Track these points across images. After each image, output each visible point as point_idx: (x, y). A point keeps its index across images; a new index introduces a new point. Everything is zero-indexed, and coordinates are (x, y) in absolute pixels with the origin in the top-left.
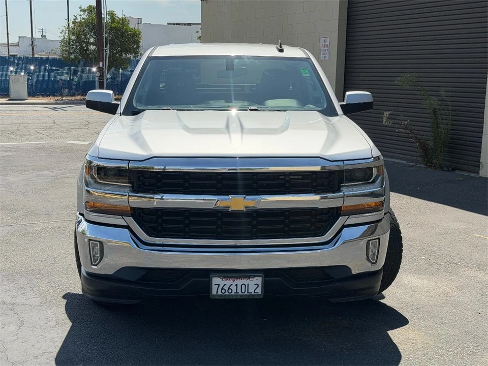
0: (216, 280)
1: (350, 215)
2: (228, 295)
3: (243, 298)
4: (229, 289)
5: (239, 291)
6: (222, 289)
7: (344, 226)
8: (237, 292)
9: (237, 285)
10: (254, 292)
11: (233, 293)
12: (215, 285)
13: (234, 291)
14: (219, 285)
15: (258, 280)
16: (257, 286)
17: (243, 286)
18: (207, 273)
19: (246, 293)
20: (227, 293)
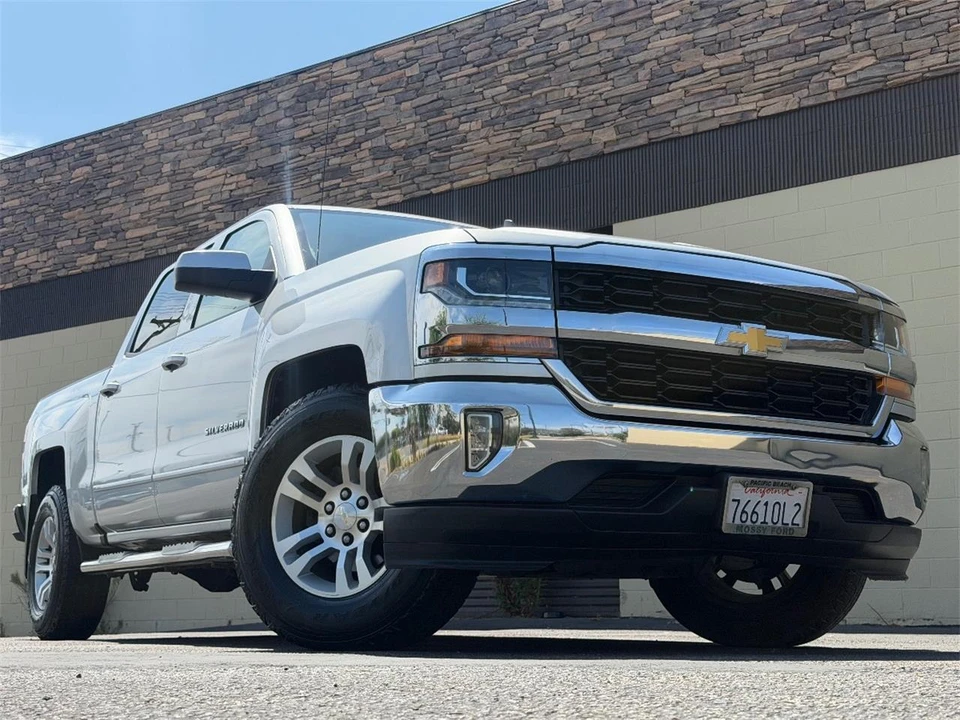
0: (735, 490)
2: (750, 528)
3: (773, 535)
4: (754, 512)
5: (768, 520)
6: (743, 512)
7: (890, 416)
8: (764, 522)
9: (766, 504)
10: (793, 524)
11: (758, 523)
12: (734, 500)
13: (761, 520)
14: (739, 501)
15: (802, 494)
16: (798, 507)
17: (777, 506)
19: (779, 524)
20: (749, 523)
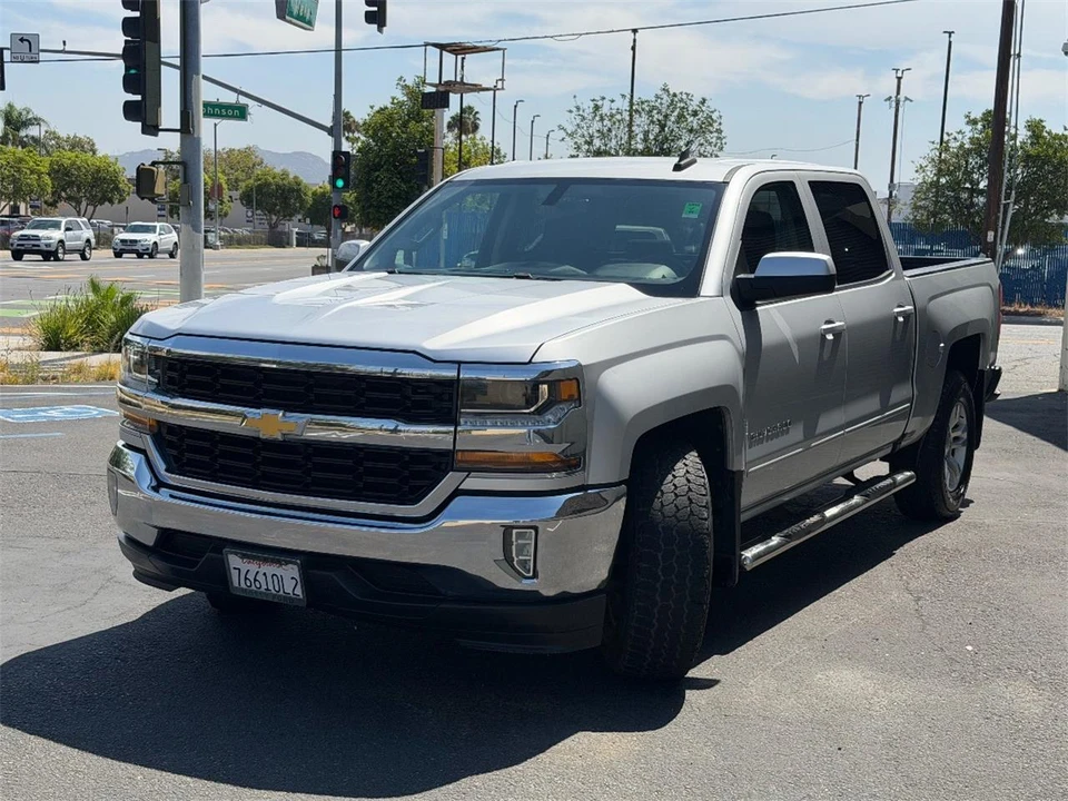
1: (469, 471)
2: (256, 592)
3: (276, 600)
4: (255, 580)
5: (271, 588)
6: (246, 578)
7: (457, 493)
8: (267, 589)
9: (265, 574)
10: (294, 594)
11: (263, 589)
12: (234, 568)
13: (264, 587)
14: (240, 570)
15: (295, 571)
16: (295, 581)
17: (276, 578)
18: (220, 545)
19: (281, 592)
20: (253, 587)
